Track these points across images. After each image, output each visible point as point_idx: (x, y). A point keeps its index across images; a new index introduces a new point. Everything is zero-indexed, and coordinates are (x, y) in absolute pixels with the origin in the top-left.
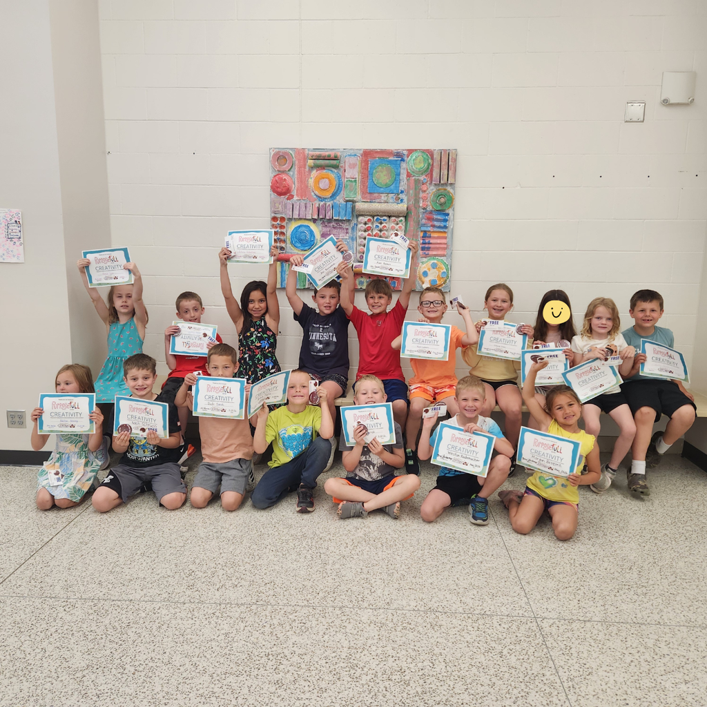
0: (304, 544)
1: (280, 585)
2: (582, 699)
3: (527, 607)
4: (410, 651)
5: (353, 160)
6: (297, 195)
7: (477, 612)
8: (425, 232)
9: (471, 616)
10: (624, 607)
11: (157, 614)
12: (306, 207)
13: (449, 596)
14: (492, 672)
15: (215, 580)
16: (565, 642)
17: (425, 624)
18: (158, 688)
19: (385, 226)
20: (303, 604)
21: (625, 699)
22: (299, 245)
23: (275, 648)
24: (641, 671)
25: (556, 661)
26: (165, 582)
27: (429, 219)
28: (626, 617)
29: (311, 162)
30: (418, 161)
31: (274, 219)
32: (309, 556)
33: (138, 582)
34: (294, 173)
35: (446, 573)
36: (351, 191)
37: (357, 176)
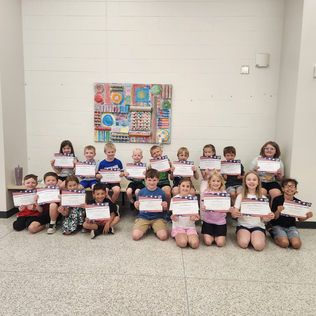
0: (96, 249)
1: (81, 266)
2: (194, 309)
3: (183, 273)
4: (129, 291)
5: (129, 88)
6: (106, 103)
7: (161, 275)
8: (159, 118)
9: (158, 277)
10: (224, 273)
11: (25, 277)
12: (109, 107)
13: (151, 269)
14: (160, 298)
15: (54, 264)
16: (194, 287)
17: (138, 280)
18: (18, 305)
19: (142, 116)
20: (89, 273)
21: (212, 309)
22: (107, 123)
23: (72, 290)
24: (222, 298)
25: (188, 294)
26: (32, 264)
27: (161, 113)
28: (223, 277)
29: (111, 89)
30: (156, 89)
31: (96, 112)
32: (97, 254)
33: (21, 264)
34: (104, 94)
35: (153, 260)
36: (128, 101)
37: (130, 95)
